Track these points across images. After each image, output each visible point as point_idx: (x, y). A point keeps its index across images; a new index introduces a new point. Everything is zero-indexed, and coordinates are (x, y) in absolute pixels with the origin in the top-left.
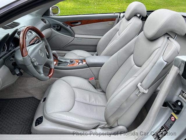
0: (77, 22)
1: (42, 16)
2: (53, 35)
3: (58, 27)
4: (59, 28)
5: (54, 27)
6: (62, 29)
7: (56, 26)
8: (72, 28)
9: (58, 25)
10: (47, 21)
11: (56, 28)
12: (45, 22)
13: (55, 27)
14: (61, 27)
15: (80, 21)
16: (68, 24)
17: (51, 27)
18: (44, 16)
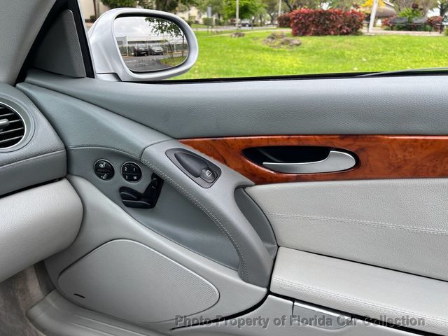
0: (319, 153)
2: (95, 232)
4: (140, 186)
5: (98, 171)
6: (164, 200)
7: (117, 166)
8: (260, 192)
11: (119, 180)
13: (109, 172)
14: (158, 183)
16: (224, 162)
17: (75, 169)
18: (28, 79)
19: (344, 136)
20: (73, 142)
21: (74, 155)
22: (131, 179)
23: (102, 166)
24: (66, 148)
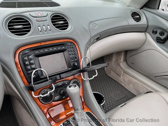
1: (141, 8)
5: (153, 32)
7: (159, 31)
9: (163, 31)
11: (158, 35)
18: (144, 8)
20: (150, 24)
21: (149, 27)
22: (161, 35)
23: (155, 31)
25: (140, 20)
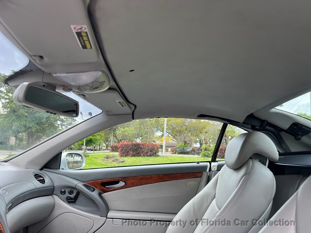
0: (117, 182)
1: (41, 169)
2: (56, 212)
3: (71, 193)
4: (72, 196)
5: (62, 192)
6: (80, 198)
7: (67, 191)
8: (105, 195)
9: (72, 189)
10: (47, 180)
11: (67, 194)
12: (43, 181)
13: (64, 193)
14: (78, 193)
15: (124, 179)
16: (96, 187)
17: (55, 192)
18: (44, 169)
19: (122, 178)
20: (56, 185)
21: (55, 188)
22: (71, 194)
24: (54, 187)
25: (44, 182)
